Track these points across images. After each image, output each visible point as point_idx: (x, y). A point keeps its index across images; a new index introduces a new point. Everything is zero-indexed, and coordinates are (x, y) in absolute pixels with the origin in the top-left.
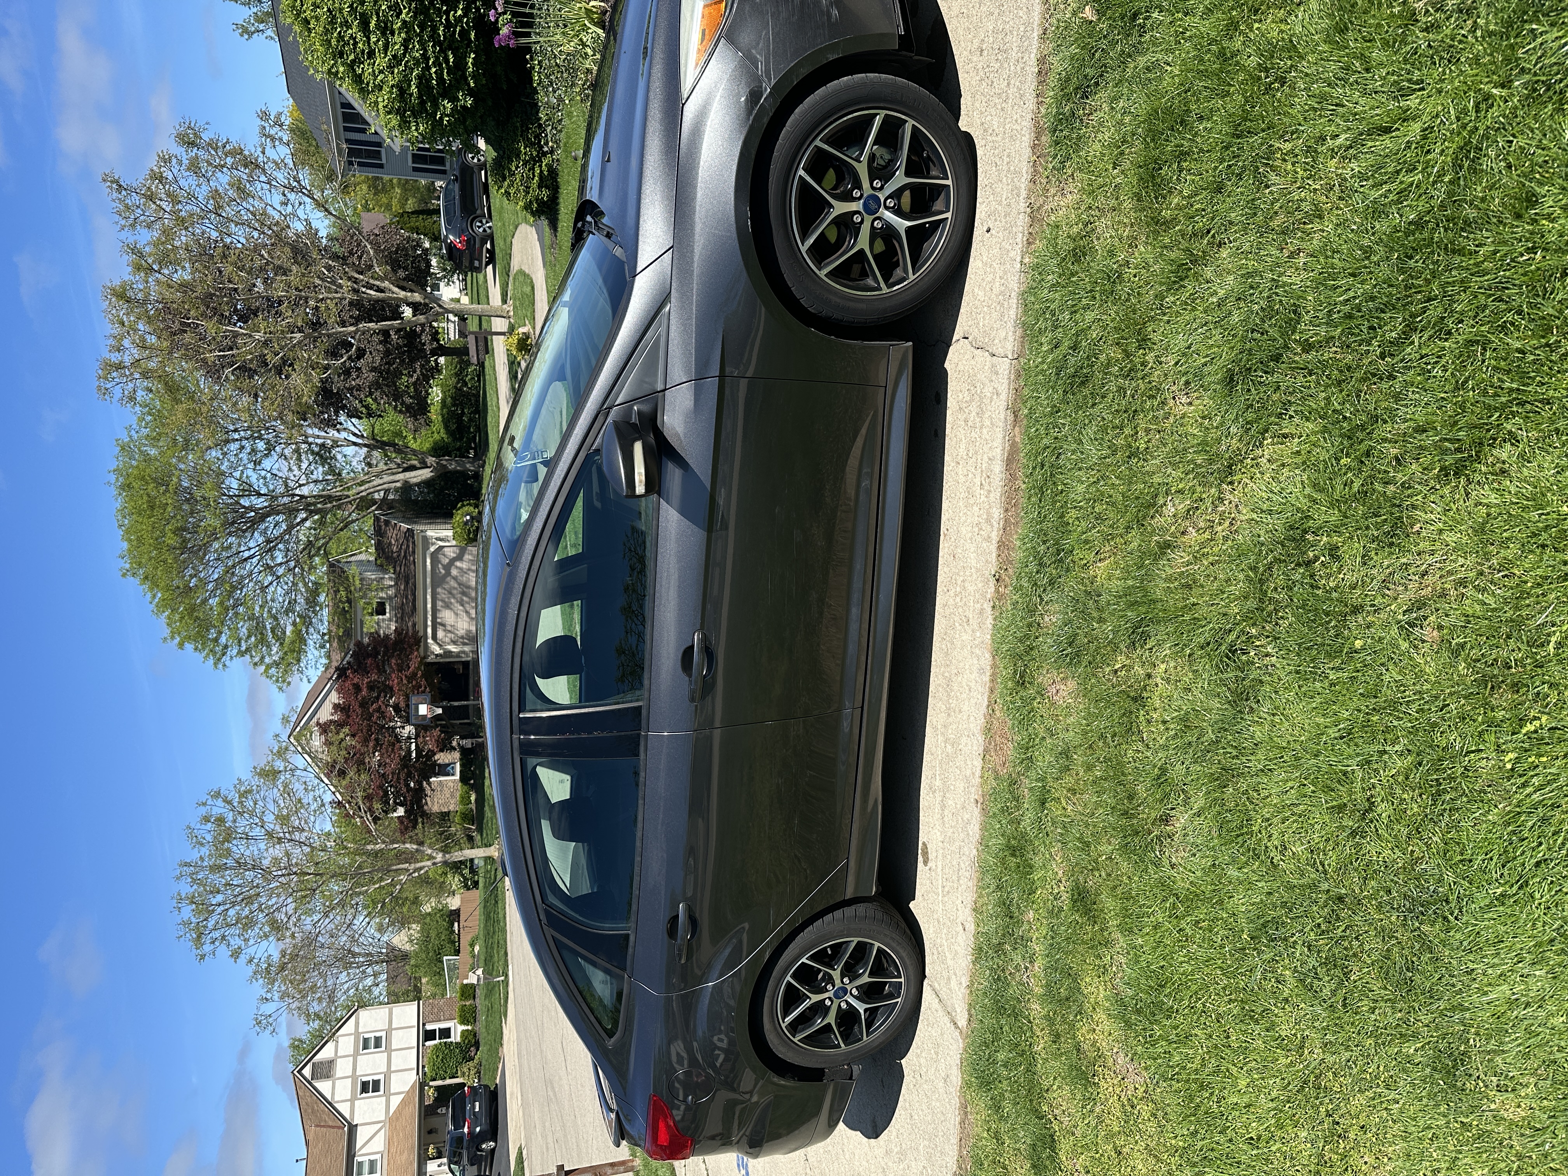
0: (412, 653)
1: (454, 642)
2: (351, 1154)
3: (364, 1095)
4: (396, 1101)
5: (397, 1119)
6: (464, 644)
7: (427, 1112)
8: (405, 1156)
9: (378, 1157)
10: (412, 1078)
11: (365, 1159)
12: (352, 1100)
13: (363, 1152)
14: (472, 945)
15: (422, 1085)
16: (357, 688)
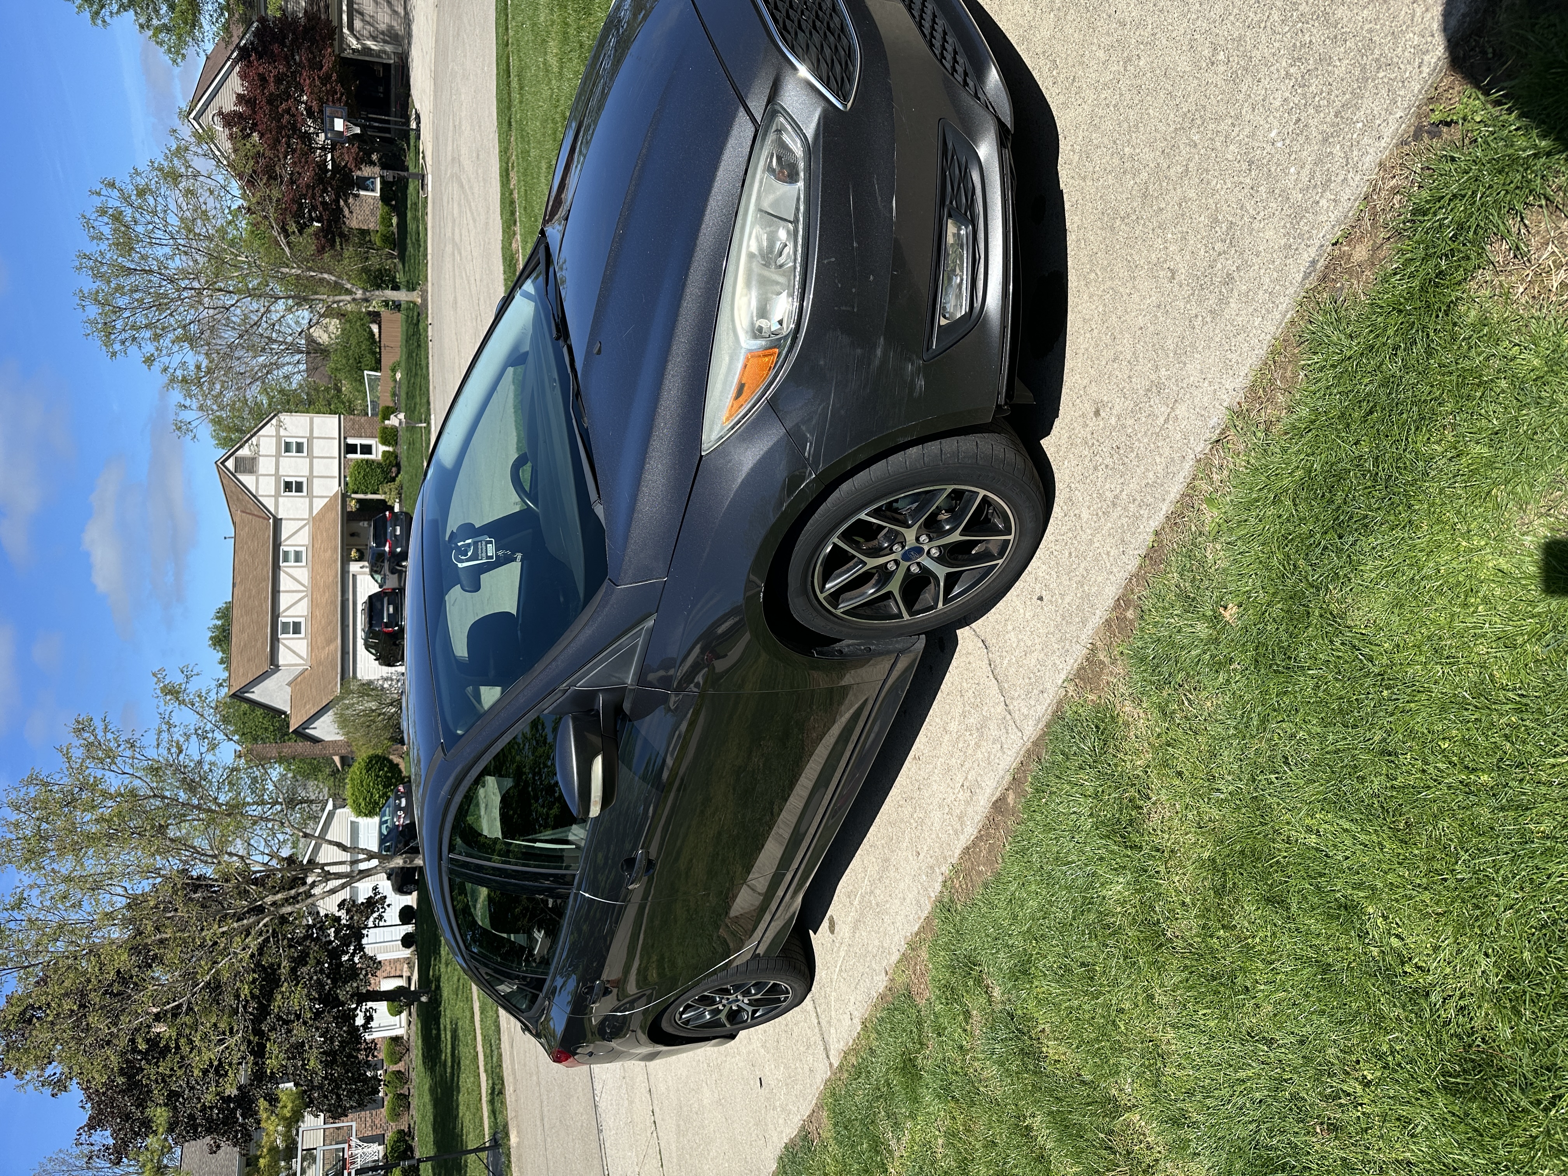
0: (325, 48)
1: (374, 38)
2: (277, 544)
3: (287, 494)
4: (319, 504)
5: (321, 520)
6: (385, 42)
7: (349, 518)
8: (329, 553)
9: (303, 549)
10: (333, 487)
11: (291, 549)
12: (277, 496)
13: (287, 543)
14: (394, 370)
15: (344, 497)
16: (263, 79)
